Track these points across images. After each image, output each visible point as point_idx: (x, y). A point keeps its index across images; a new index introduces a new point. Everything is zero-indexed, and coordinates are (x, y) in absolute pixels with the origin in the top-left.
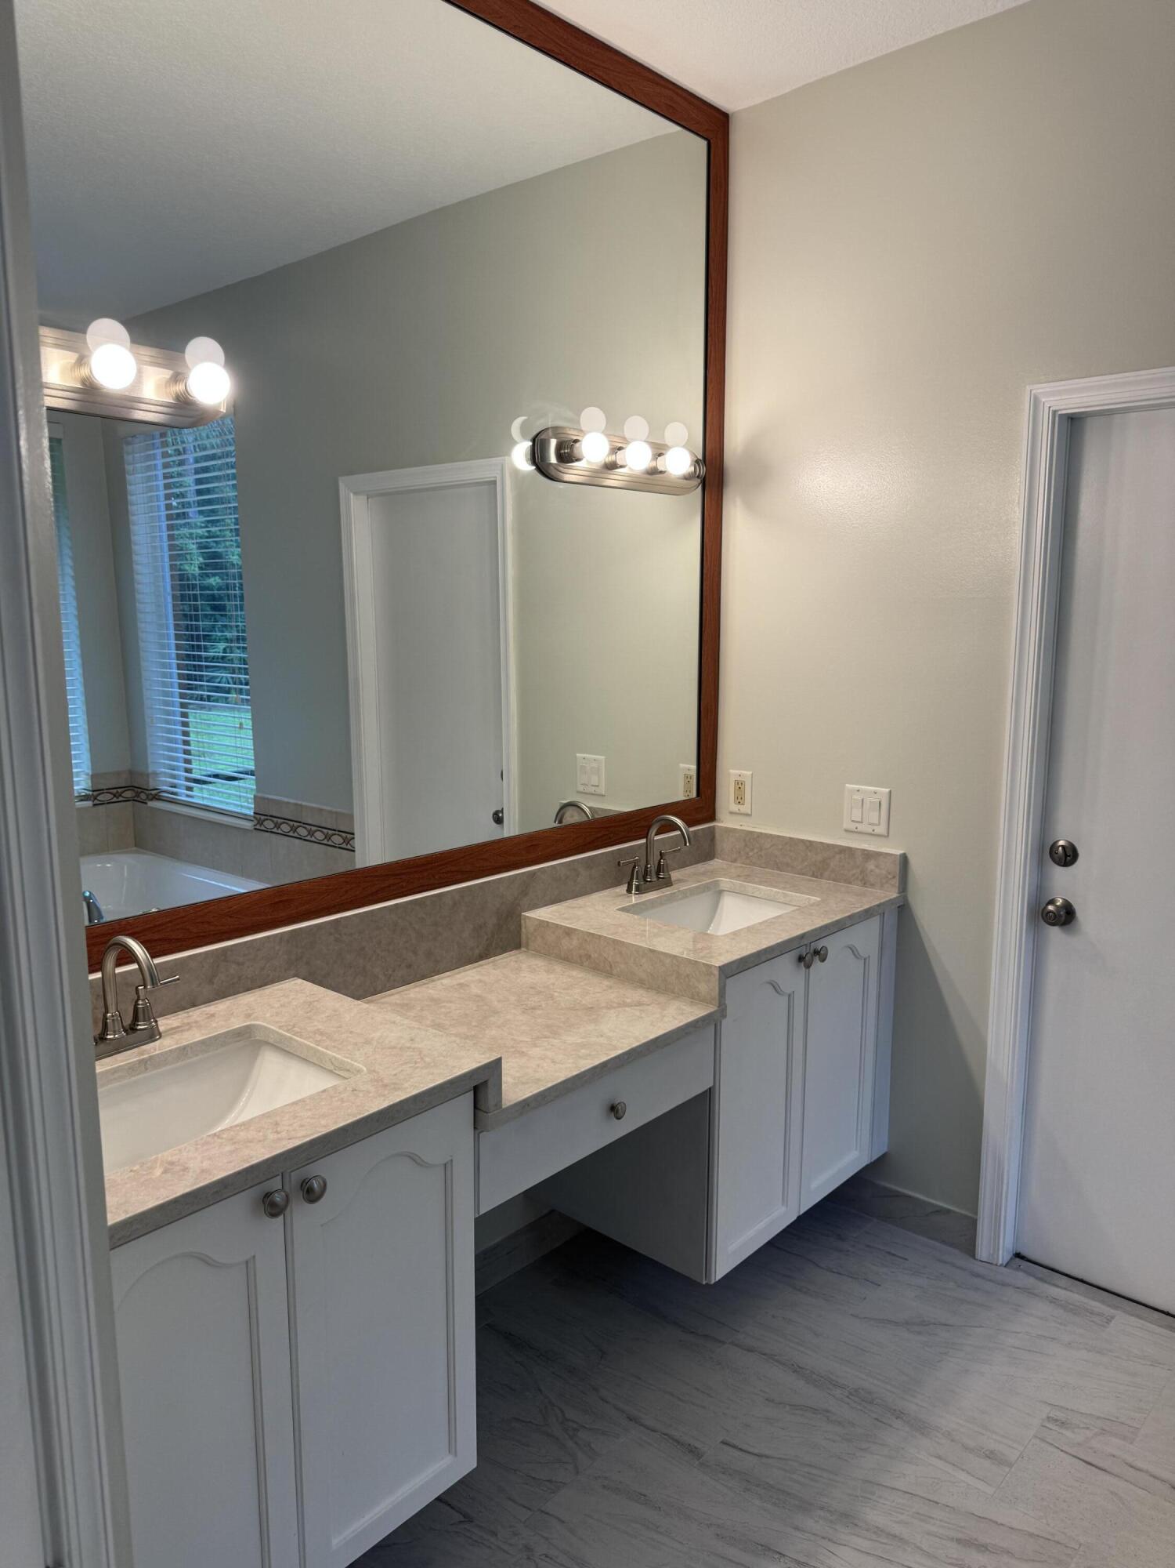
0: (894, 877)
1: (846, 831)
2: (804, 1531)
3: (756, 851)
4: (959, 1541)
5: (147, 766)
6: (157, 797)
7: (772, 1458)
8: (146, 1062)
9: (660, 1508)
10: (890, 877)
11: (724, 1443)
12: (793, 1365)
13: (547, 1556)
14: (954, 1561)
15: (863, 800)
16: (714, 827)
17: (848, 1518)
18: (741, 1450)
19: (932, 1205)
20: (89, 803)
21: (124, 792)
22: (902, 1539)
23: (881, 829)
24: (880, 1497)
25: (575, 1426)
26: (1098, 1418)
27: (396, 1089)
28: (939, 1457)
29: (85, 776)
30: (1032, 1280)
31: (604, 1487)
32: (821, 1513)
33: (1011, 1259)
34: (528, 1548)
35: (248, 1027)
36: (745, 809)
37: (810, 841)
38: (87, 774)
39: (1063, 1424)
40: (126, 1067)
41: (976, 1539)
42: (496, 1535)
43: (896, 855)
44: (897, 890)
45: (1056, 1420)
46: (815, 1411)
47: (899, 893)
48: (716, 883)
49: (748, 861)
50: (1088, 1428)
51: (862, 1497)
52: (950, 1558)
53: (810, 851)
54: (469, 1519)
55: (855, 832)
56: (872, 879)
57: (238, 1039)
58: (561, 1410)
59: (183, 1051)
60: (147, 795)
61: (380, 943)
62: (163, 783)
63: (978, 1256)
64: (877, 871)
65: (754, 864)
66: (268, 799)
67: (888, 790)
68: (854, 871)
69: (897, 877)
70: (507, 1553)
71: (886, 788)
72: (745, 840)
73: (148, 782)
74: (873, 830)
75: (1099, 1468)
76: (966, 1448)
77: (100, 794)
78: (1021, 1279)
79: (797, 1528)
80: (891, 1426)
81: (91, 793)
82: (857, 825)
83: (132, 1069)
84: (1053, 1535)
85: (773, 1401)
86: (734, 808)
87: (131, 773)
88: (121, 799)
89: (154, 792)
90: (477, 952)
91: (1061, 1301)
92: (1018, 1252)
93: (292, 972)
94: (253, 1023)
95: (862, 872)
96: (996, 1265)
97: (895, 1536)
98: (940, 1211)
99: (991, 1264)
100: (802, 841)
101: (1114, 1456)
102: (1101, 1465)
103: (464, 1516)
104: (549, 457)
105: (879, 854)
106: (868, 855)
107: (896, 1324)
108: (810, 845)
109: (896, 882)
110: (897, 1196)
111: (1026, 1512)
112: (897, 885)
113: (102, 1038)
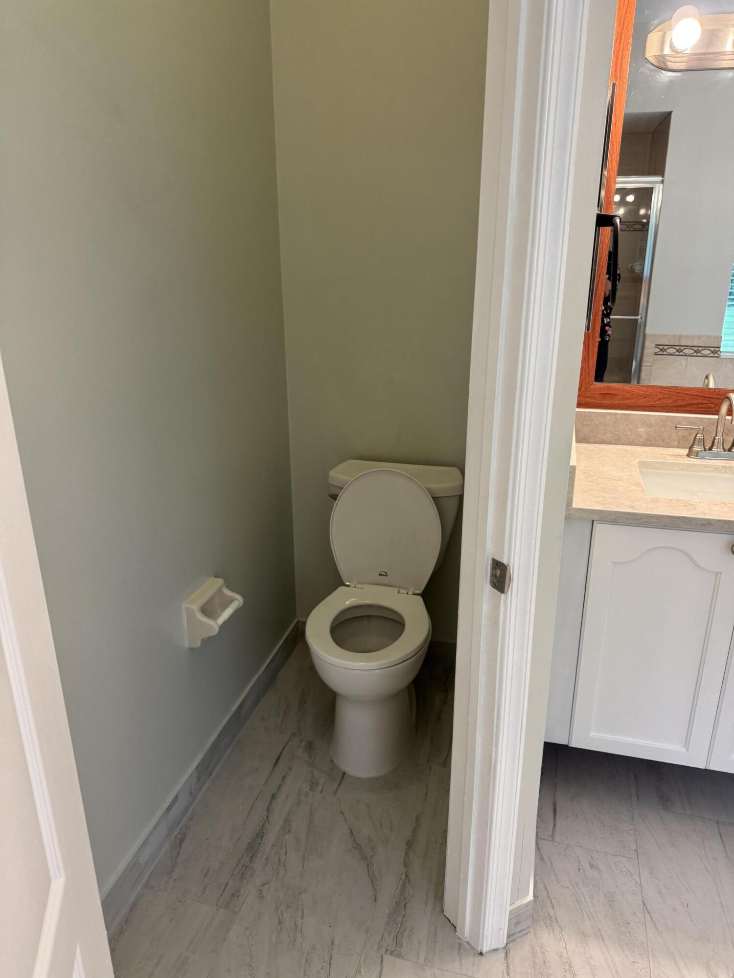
113: (710, 449)
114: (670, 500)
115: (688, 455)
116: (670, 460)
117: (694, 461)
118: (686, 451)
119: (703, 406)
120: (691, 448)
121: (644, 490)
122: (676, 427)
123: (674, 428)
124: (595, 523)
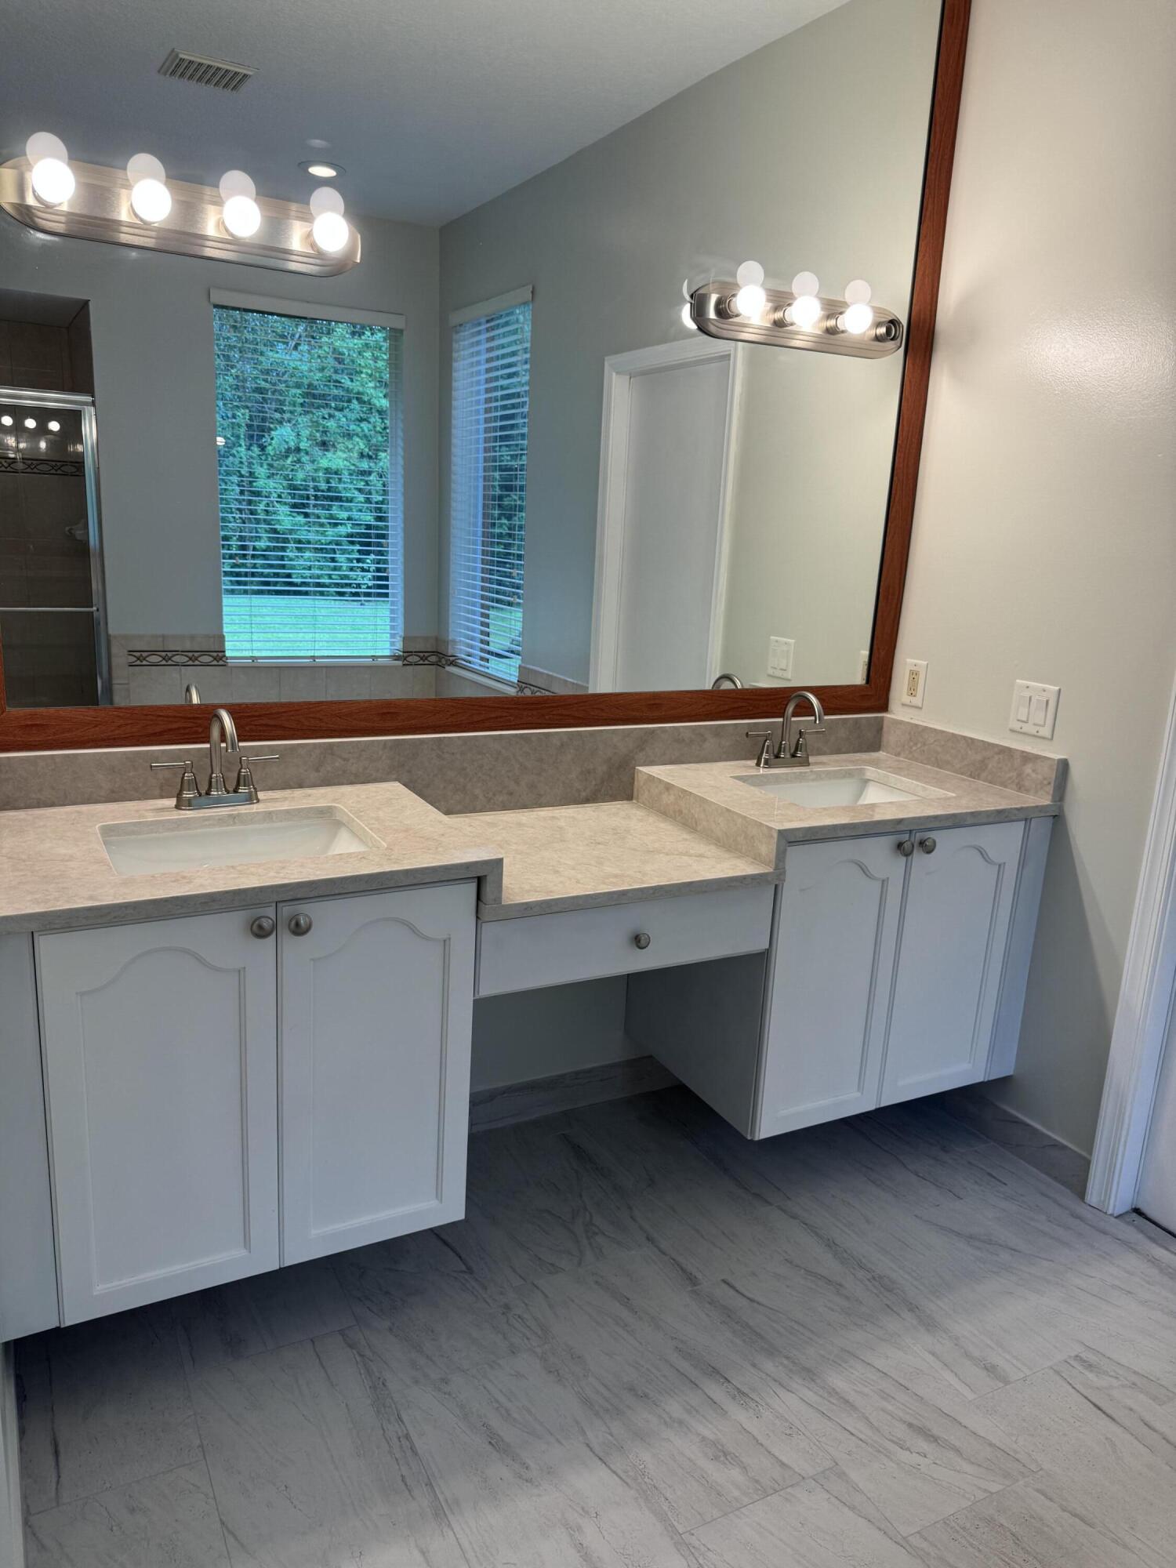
0: (1049, 783)
1: (1012, 731)
2: (759, 1369)
3: (919, 745)
4: (910, 1425)
5: (448, 636)
6: (453, 663)
7: (763, 1305)
8: (235, 818)
9: (636, 1312)
10: (1045, 782)
11: (724, 1281)
12: (829, 1240)
13: (519, 1317)
14: (894, 1439)
15: (1030, 698)
16: (882, 718)
17: (810, 1374)
18: (737, 1291)
19: (1049, 1137)
20: (400, 663)
21: (429, 656)
22: (852, 1406)
23: (1046, 732)
24: (851, 1367)
25: (597, 1231)
26: (1135, 1372)
27: (395, 863)
28: (933, 1354)
29: (399, 638)
30: (1140, 1236)
31: (597, 1282)
32: (785, 1362)
33: (1127, 1213)
34: (507, 1307)
35: (330, 807)
36: (916, 701)
37: (972, 739)
38: (400, 637)
39: (1090, 1366)
40: (217, 818)
41: (929, 1430)
42: (486, 1289)
43: (1054, 760)
44: (1050, 797)
45: (1085, 1361)
46: (829, 1282)
47: (1052, 802)
48: (861, 771)
49: (910, 756)
50: (1117, 1378)
51: (833, 1361)
52: (893, 1436)
53: (971, 749)
54: (470, 1270)
55: (1019, 732)
56: (1027, 783)
57: (319, 816)
58: (590, 1214)
59: (269, 816)
60: (446, 661)
61: (481, 767)
62: (460, 650)
63: (1088, 1198)
64: (1034, 775)
65: (916, 760)
66: (529, 669)
67: (1058, 688)
68: (1011, 774)
69: (1052, 785)
70: (489, 1305)
71: (1054, 686)
72: (910, 733)
73: (448, 649)
74: (1038, 732)
75: (1108, 1415)
76: (967, 1355)
77: (409, 656)
78: (1129, 1233)
79: (754, 1365)
80: (898, 1314)
81: (401, 653)
82: (1023, 725)
83: (221, 821)
84: (1016, 1452)
85: (791, 1263)
86: (906, 699)
87: (437, 639)
88: (426, 662)
89: (451, 658)
90: (584, 794)
91: (1163, 1263)
92: (1137, 1207)
93: (394, 777)
94: (337, 805)
95: (1019, 775)
96: (1106, 1213)
97: (847, 1402)
98: (1056, 1145)
99: (1100, 1211)
100: (964, 738)
101: (1131, 1410)
102: (1109, 1411)
103: (468, 1269)
104: (709, 313)
105: (1037, 757)
106: (1027, 758)
107: (958, 1234)
108: (971, 742)
109: (1050, 789)
110: (1015, 1122)
111: (998, 1425)
112: (1051, 792)
113: (208, 793)
114: (153, 877)
115: (178, 807)
116: (151, 817)
117: (186, 814)
118: (173, 802)
119: (187, 731)
120: (179, 796)
121: (111, 868)
122: (151, 766)
123: (149, 768)
124: (36, 935)
